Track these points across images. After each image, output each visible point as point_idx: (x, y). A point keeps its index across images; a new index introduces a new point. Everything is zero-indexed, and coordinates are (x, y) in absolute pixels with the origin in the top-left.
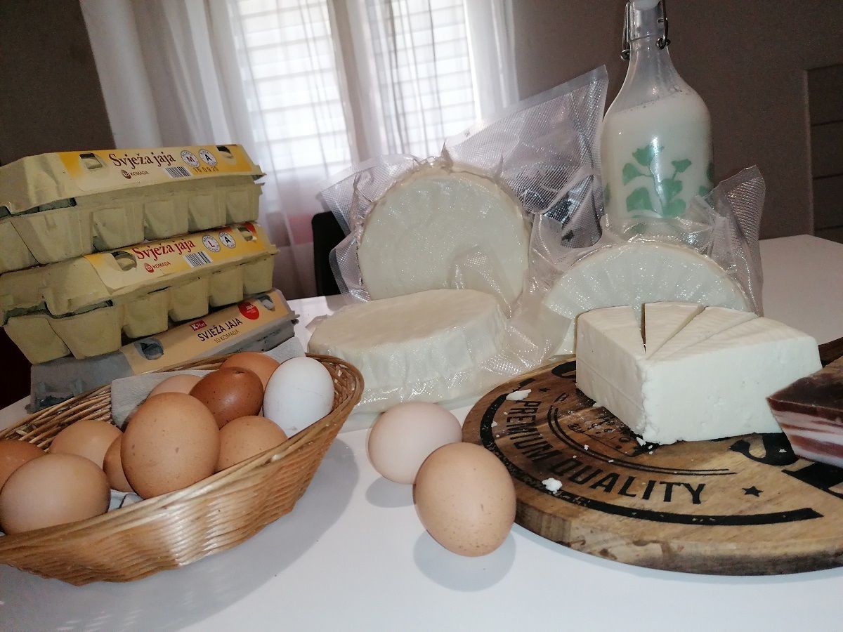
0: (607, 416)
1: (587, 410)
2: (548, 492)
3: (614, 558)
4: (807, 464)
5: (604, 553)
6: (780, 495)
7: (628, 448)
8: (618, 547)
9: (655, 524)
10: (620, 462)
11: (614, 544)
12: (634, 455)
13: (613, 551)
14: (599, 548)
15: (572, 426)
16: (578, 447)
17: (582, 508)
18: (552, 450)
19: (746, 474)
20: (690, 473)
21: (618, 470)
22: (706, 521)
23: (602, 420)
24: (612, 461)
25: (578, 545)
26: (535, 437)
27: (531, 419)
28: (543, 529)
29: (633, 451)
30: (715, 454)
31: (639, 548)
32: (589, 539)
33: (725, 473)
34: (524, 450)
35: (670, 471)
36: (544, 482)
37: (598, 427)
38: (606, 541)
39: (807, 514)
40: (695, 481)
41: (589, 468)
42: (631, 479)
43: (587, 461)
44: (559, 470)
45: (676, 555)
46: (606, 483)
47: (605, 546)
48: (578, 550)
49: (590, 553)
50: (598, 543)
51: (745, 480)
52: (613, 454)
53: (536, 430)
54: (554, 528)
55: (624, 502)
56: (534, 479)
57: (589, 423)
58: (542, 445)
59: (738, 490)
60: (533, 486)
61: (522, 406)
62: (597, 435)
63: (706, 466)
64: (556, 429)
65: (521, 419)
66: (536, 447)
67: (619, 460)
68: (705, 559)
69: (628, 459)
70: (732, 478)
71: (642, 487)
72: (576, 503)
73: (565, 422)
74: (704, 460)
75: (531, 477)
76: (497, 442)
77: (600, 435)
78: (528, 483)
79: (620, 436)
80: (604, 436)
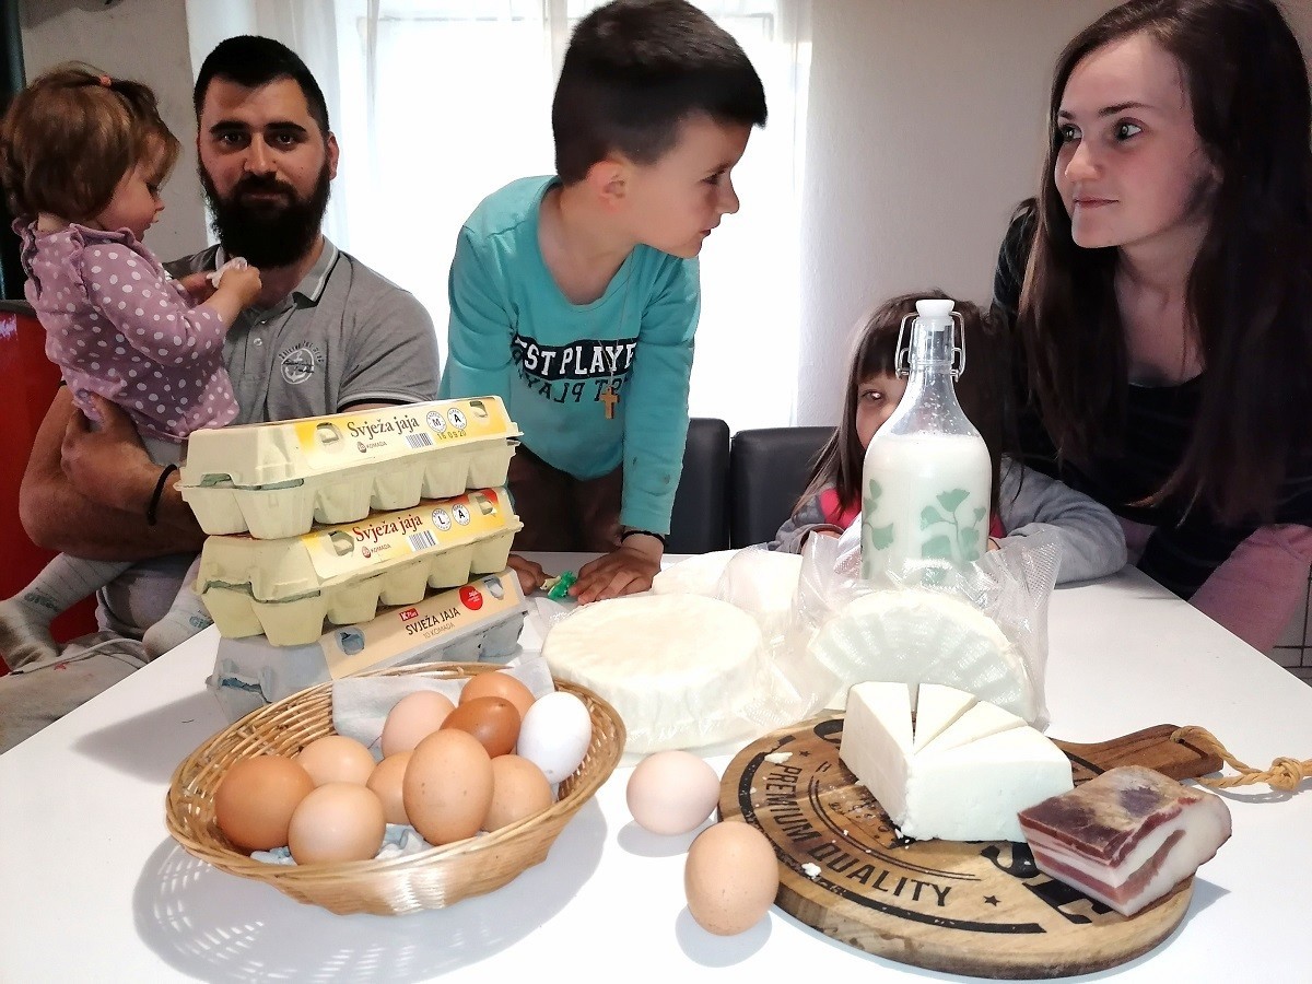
0: (869, 799)
1: (849, 788)
2: (807, 876)
3: (862, 948)
4: (1047, 880)
5: (854, 942)
6: (1016, 907)
7: (886, 839)
8: (867, 939)
9: (902, 920)
10: (877, 854)
11: (862, 934)
12: (892, 847)
13: (861, 941)
14: (851, 936)
15: (833, 805)
16: (837, 830)
17: (838, 897)
18: (810, 830)
19: (989, 883)
20: (940, 874)
21: (875, 862)
22: (946, 923)
23: (863, 803)
24: (869, 851)
25: (830, 932)
26: (795, 812)
27: (791, 789)
28: (800, 912)
29: (891, 843)
30: (966, 857)
31: (884, 941)
32: (841, 928)
33: (972, 878)
34: (784, 826)
35: (922, 870)
36: (804, 866)
37: (859, 810)
38: (857, 932)
39: (1034, 928)
40: (942, 883)
41: (846, 855)
42: (885, 873)
43: (845, 848)
44: (819, 854)
45: (916, 952)
46: (862, 874)
47: (855, 936)
48: (831, 936)
49: (841, 940)
50: (850, 932)
51: (988, 888)
52: (871, 844)
53: (796, 804)
54: (811, 913)
55: (876, 895)
56: (794, 861)
57: (850, 804)
58: (803, 823)
59: (979, 898)
60: (793, 868)
61: (781, 771)
62: (857, 820)
63: (956, 869)
64: (817, 806)
65: (781, 787)
66: (794, 825)
67: (876, 852)
68: (940, 958)
69: (884, 852)
70: (977, 884)
71: (894, 882)
72: (832, 891)
73: (826, 799)
74: (956, 863)
75: (790, 857)
76: (756, 812)
77: (860, 820)
78: (788, 864)
79: (880, 824)
80: (865, 823)
